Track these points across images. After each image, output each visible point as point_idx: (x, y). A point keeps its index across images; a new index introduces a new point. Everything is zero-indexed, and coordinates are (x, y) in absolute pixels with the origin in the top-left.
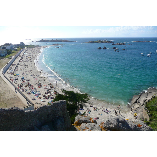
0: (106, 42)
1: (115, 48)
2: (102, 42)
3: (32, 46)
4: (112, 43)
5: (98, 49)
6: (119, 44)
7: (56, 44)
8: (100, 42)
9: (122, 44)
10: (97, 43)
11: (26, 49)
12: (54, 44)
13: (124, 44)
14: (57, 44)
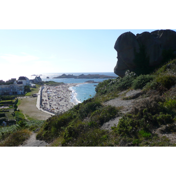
3: (54, 84)
7: (91, 81)
11: (45, 86)
12: (88, 81)
14: (93, 81)
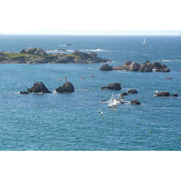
0: (69, 60)
1: (116, 87)
2: (50, 59)
4: (99, 60)
5: (30, 91)
6: (136, 69)
8: (39, 59)
9: (148, 69)
10: (22, 60)
13: (160, 67)
